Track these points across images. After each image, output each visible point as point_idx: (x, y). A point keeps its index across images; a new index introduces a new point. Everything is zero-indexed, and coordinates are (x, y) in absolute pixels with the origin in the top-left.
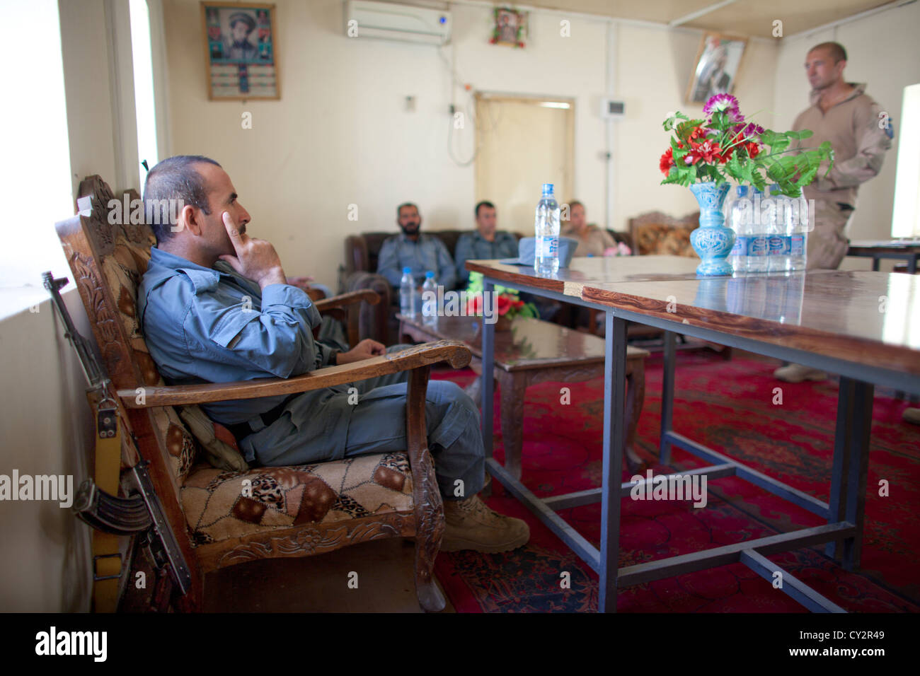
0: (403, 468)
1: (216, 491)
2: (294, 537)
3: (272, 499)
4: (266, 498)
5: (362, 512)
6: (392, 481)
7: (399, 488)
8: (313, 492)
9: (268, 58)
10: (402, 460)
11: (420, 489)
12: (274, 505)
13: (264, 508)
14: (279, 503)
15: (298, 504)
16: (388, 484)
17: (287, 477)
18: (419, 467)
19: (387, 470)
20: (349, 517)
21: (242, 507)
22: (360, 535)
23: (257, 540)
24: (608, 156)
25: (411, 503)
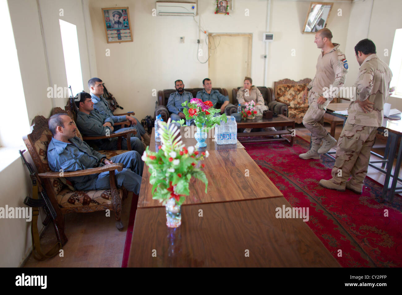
0: (108, 194)
1: (64, 196)
2: (83, 208)
3: (77, 199)
4: (75, 199)
5: (99, 204)
6: (106, 197)
7: (108, 199)
8: (86, 198)
9: (127, 27)
10: (109, 192)
11: (114, 199)
12: (77, 200)
13: (75, 201)
14: (78, 200)
15: (83, 201)
16: (104, 198)
17: (81, 194)
18: (113, 194)
19: (104, 194)
20: (96, 205)
21: (70, 200)
22: (99, 209)
23: (74, 208)
24: (265, 57)
25: (111, 202)
